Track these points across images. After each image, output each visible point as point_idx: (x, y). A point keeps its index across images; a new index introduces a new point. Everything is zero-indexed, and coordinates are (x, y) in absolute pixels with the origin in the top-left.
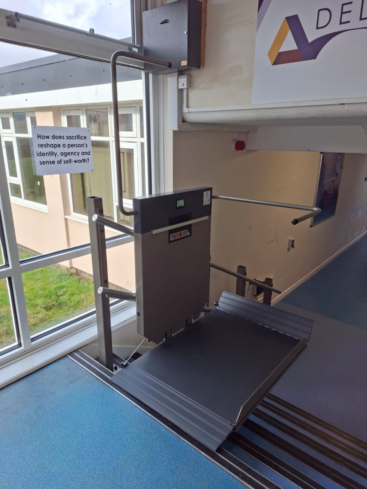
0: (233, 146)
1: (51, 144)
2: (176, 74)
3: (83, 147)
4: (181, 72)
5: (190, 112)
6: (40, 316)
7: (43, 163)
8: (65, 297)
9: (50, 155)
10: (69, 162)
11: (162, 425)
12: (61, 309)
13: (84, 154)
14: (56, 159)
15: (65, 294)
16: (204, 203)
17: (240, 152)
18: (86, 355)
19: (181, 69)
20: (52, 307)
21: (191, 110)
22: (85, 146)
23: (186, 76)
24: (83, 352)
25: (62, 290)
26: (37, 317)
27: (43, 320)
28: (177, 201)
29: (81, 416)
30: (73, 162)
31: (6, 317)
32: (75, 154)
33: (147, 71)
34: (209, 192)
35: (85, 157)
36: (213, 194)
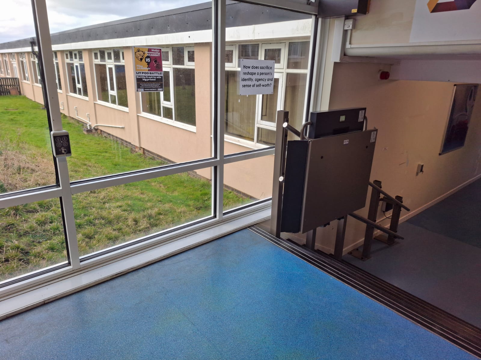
0: (379, 75)
1: (250, 72)
2: (344, 18)
4: (348, 17)
5: (352, 48)
7: (244, 86)
9: (249, 81)
10: (259, 86)
13: (269, 80)
14: (252, 83)
16: (359, 119)
17: (384, 81)
19: (349, 15)
21: (352, 46)
22: (270, 74)
23: (352, 20)
24: (258, 227)
28: (341, 116)
30: (261, 86)
31: (170, 211)
32: (264, 80)
33: (317, 16)
34: (363, 112)
35: (269, 82)
36: (366, 115)
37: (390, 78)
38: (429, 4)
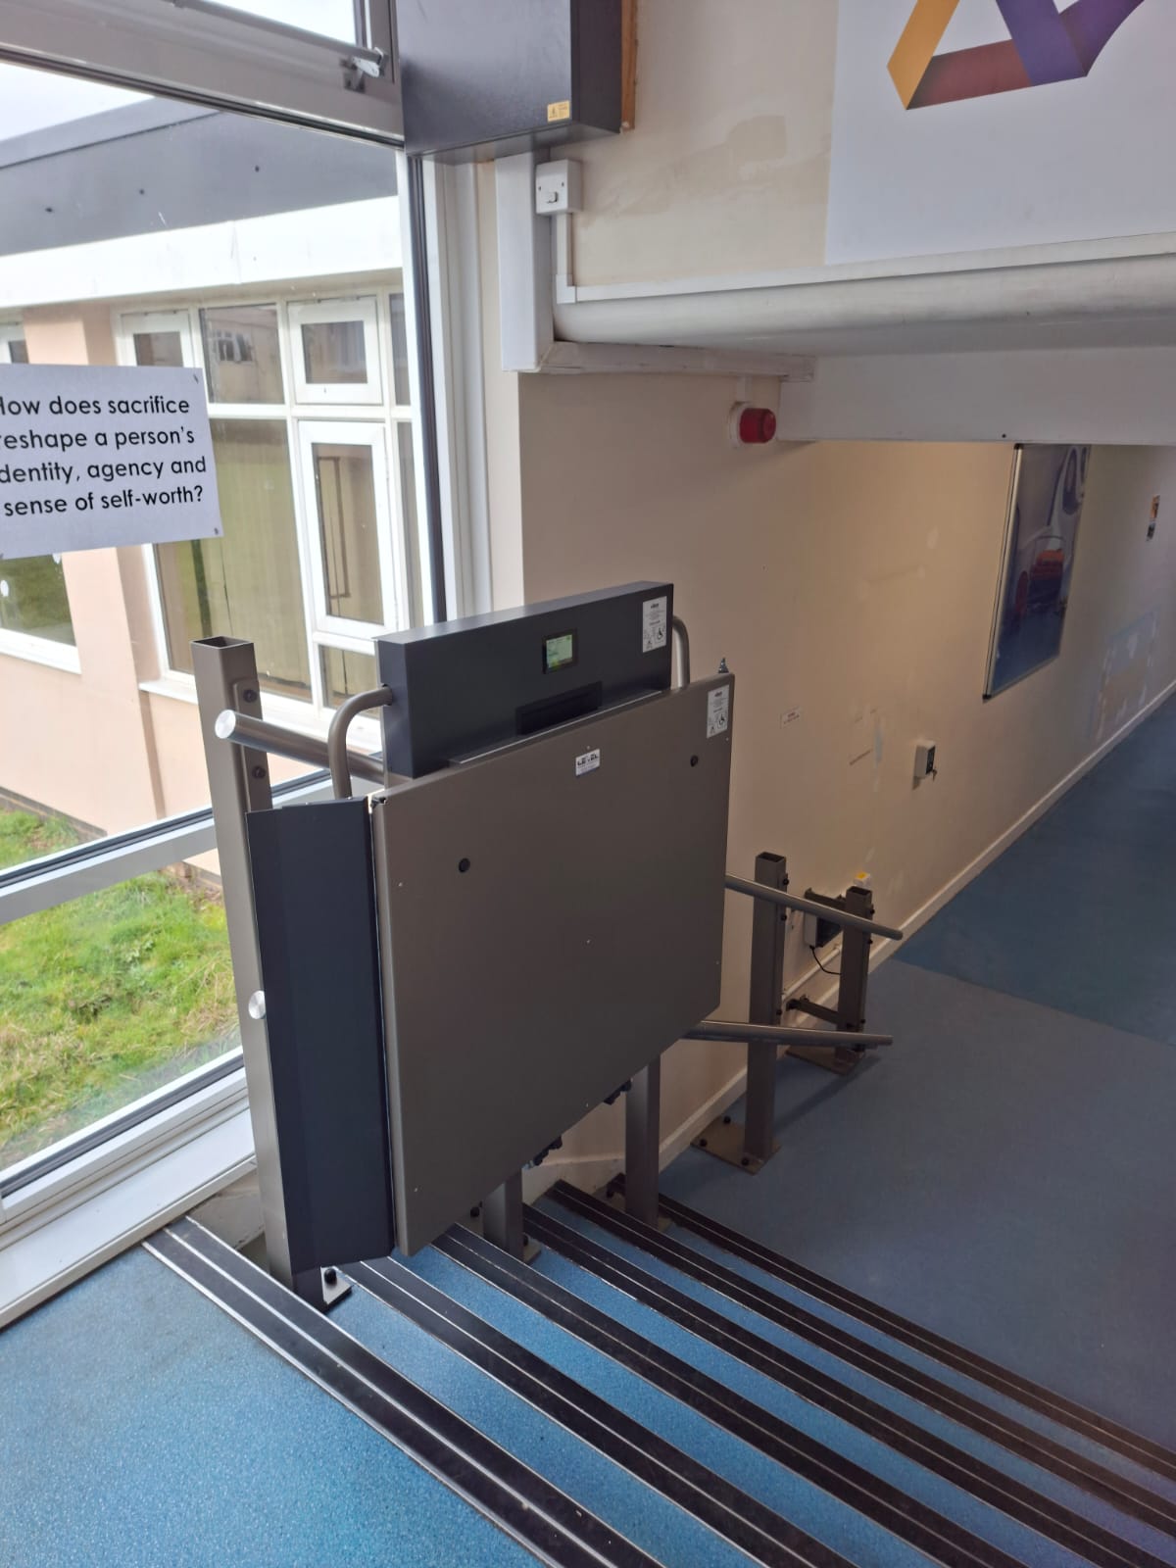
0: (733, 428)
1: (46, 434)
2: (528, 157)
3: (179, 441)
4: (545, 149)
5: (581, 302)
6: (59, 1041)
7: (19, 508)
8: (146, 966)
9: (46, 478)
10: (123, 503)
11: (521, 1545)
12: (134, 1012)
13: (180, 471)
14: (69, 492)
15: (149, 959)
16: (645, 642)
17: (757, 447)
18: (215, 1241)
19: (543, 136)
20: (103, 1005)
21: (585, 293)
22: (184, 437)
23: (565, 163)
24: (202, 1228)
25: (136, 942)
26: (48, 1045)
27: (69, 1057)
28: (548, 642)
29: (199, 1520)
30: (138, 500)
32: (147, 469)
33: (413, 150)
34: (662, 601)
35: (188, 480)
36: (676, 613)
37: (781, 433)
38: (895, 66)
